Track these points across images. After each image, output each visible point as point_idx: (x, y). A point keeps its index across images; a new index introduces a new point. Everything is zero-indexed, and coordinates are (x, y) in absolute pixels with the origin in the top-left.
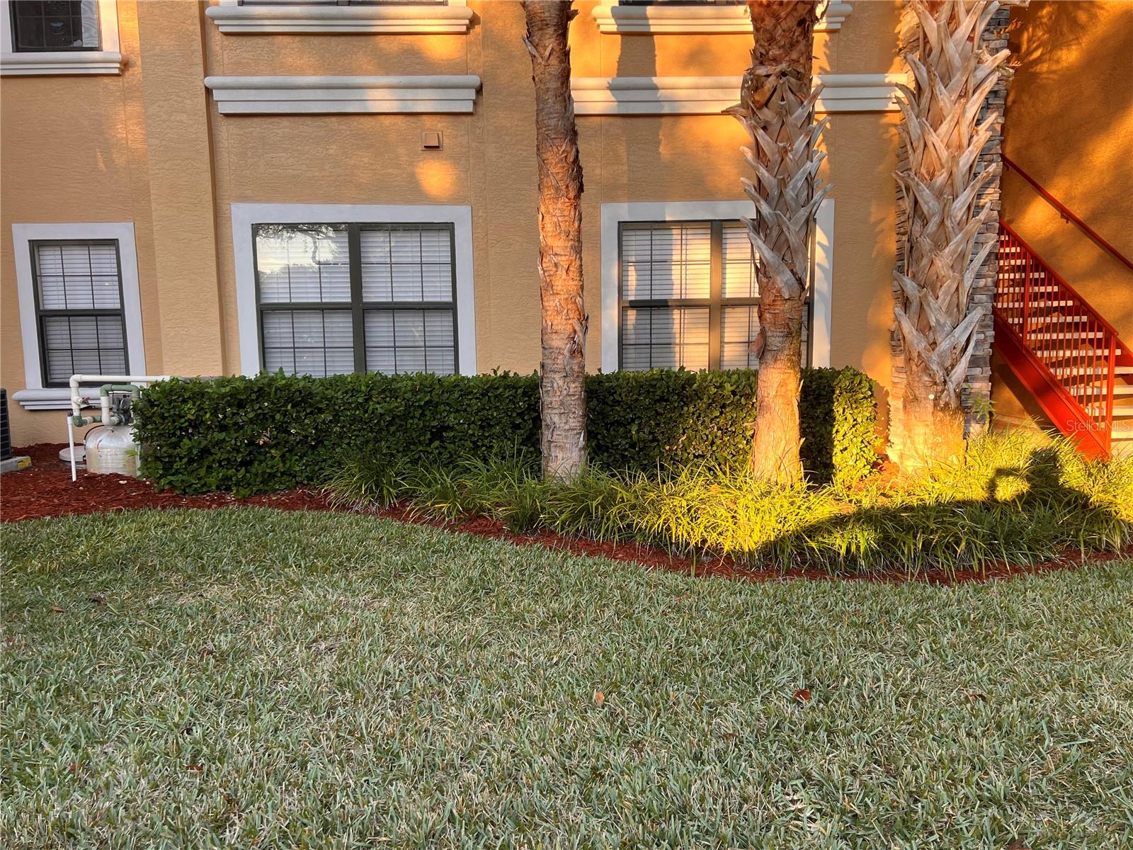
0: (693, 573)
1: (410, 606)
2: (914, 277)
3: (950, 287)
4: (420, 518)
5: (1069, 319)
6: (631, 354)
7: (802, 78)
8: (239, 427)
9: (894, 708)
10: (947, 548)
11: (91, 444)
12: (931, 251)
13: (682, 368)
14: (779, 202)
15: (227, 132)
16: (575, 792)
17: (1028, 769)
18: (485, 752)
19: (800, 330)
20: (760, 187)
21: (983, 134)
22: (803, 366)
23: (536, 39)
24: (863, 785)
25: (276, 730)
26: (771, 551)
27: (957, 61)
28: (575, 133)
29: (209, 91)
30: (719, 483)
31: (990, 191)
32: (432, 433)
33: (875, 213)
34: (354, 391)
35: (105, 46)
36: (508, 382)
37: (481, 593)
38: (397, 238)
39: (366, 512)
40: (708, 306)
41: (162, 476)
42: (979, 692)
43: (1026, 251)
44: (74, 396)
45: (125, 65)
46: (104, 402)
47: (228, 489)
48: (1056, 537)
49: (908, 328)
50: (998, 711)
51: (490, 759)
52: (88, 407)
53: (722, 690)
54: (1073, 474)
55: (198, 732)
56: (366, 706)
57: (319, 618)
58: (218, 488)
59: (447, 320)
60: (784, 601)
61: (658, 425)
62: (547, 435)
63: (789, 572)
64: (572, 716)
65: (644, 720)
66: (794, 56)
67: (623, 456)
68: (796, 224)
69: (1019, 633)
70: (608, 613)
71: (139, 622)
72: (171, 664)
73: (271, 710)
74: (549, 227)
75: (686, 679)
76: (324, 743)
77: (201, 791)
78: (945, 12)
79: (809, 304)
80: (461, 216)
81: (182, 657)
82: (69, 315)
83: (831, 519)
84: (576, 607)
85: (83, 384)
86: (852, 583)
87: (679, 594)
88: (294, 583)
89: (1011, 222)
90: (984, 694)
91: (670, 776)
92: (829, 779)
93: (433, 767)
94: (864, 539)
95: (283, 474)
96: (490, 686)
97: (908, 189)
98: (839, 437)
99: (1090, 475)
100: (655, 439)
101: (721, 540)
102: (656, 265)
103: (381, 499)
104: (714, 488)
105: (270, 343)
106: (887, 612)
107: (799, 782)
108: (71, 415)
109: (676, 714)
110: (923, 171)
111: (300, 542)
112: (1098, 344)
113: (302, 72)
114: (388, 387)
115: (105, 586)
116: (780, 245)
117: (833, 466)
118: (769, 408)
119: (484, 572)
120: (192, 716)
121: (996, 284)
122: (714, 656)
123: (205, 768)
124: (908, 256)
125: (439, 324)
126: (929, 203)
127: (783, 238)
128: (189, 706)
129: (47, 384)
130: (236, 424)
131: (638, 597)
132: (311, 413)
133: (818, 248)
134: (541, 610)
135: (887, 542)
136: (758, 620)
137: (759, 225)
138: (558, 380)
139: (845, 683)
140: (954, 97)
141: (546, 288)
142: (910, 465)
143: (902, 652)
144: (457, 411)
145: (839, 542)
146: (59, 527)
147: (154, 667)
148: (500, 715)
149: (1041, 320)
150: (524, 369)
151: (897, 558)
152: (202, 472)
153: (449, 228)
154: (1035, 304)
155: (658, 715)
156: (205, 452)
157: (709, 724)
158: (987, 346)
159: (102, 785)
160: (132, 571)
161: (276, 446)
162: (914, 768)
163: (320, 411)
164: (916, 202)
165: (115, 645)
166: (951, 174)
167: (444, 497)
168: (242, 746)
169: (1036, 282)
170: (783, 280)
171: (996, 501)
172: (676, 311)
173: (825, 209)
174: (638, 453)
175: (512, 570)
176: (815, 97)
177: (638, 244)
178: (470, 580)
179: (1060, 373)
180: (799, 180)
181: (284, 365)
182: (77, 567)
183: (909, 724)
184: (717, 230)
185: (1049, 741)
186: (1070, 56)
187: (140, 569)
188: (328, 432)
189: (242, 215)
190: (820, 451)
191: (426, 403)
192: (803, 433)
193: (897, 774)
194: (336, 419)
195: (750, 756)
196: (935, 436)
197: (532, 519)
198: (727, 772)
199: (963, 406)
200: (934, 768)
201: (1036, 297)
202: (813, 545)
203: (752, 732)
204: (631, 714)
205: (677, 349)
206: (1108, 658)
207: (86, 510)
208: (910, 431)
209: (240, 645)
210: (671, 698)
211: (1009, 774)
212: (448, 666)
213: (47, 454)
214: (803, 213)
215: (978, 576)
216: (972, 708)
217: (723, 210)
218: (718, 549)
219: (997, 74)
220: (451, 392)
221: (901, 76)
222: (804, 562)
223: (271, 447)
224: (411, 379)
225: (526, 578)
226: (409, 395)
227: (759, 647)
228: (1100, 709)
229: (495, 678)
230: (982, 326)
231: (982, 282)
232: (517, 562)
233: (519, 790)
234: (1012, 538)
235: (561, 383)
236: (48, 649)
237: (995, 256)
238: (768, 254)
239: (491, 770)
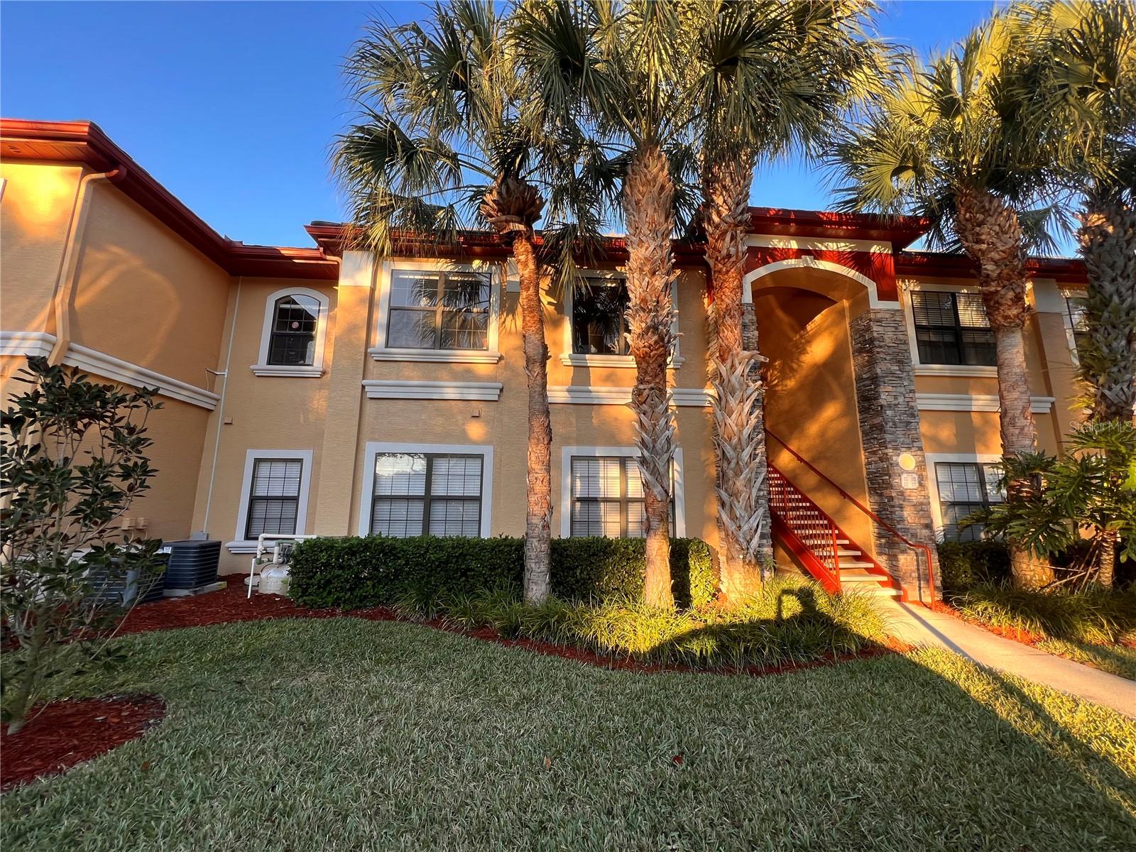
0: (610, 668)
1: (435, 689)
2: (726, 490)
3: (745, 496)
4: (449, 627)
5: (809, 513)
6: (577, 526)
7: (662, 391)
8: (350, 567)
9: (735, 770)
10: (758, 651)
11: (263, 575)
12: (733, 477)
13: (605, 536)
14: (653, 450)
15: (370, 406)
16: (527, 843)
17: (822, 821)
18: (469, 807)
19: (667, 517)
20: (643, 442)
21: (753, 420)
22: (671, 536)
23: (530, 368)
24: (718, 835)
25: (333, 787)
26: (656, 652)
27: (737, 386)
28: (549, 412)
29: (363, 387)
30: (626, 608)
31: (760, 447)
32: (461, 572)
33: (704, 456)
34: (419, 547)
35: (315, 364)
36: (507, 542)
37: (480, 681)
38: (453, 462)
39: (418, 622)
40: (619, 502)
41: (301, 596)
42: (786, 757)
43: (782, 477)
44: (259, 546)
45: (324, 373)
46: (276, 550)
47: (339, 605)
48: (819, 645)
49: (725, 517)
50: (799, 773)
51: (472, 814)
52: (267, 552)
53: (627, 756)
54: (822, 603)
55: (278, 790)
56: (395, 768)
57: (376, 698)
58: (333, 605)
59: (476, 505)
60: (665, 688)
61: (592, 569)
62: (527, 575)
63: (667, 667)
64: (528, 777)
65: (576, 781)
66: (657, 380)
67: (572, 588)
68: (662, 461)
69: (805, 711)
70: (558, 696)
71: (263, 699)
72: (274, 732)
73: (332, 771)
74: (533, 458)
75: (604, 747)
76: (362, 799)
77: (270, 842)
78: (729, 362)
79: (673, 502)
80: (488, 451)
81: (283, 727)
82: (267, 499)
83: (690, 632)
84: (537, 692)
85: (266, 539)
86: (705, 675)
87: (602, 682)
88: (366, 671)
89: (773, 461)
90: (790, 759)
91: (591, 829)
92: (696, 831)
93: (433, 821)
94: (710, 645)
95: (372, 596)
96: (478, 752)
97: (719, 445)
98: (693, 579)
99: (832, 605)
100: (590, 578)
101: (627, 645)
102: (590, 479)
103: (427, 614)
104: (623, 611)
105: (378, 517)
106: (727, 697)
107: (676, 834)
108: (256, 557)
109: (597, 775)
110: (726, 436)
111: (374, 642)
112: (826, 527)
113: (412, 379)
114: (438, 544)
115: (248, 671)
116: (654, 472)
117: (691, 596)
118: (653, 562)
119: (483, 666)
120: (279, 775)
121: (769, 494)
122: (622, 729)
123: (277, 821)
124: (721, 480)
125: (471, 508)
126: (730, 453)
127: (656, 470)
128: (278, 767)
129: (247, 537)
130: (349, 565)
131: (576, 685)
132: (394, 559)
133: (675, 472)
134: (516, 694)
135: (722, 647)
136: (649, 702)
137: (643, 461)
138: (535, 543)
139: (703, 750)
140: (737, 402)
141: (530, 491)
142: (733, 597)
143: (737, 726)
144: (477, 559)
145: (695, 647)
146: (230, 629)
147: (263, 735)
148: (482, 776)
149: (794, 513)
150: (517, 535)
151: (730, 658)
152: (325, 594)
153: (481, 457)
154: (790, 505)
155: (585, 777)
156: (329, 582)
157: (618, 784)
158: (768, 527)
159: (201, 837)
160: (268, 660)
161: (370, 579)
162: (750, 820)
163: (399, 558)
164: (723, 452)
165: (242, 717)
166: (739, 439)
167: (464, 614)
168: (306, 802)
169: (789, 493)
170: (657, 490)
171: (783, 620)
172: (602, 504)
173: (678, 452)
174: (580, 586)
175: (501, 664)
176: (669, 400)
177: (581, 467)
178: (474, 671)
179: (809, 542)
180: (662, 440)
181: (383, 531)
182: (234, 658)
183: (745, 783)
184: (623, 462)
185: (833, 797)
186: (791, 383)
187: (273, 660)
188: (401, 571)
189: (370, 448)
190: (683, 587)
191: (460, 554)
192: (673, 577)
193: (740, 827)
194: (407, 564)
195: (644, 810)
196: (745, 579)
197: (516, 629)
198: (629, 826)
199: (759, 561)
200: (763, 820)
201: (790, 500)
202: (681, 649)
203: (645, 790)
204: (566, 774)
205: (603, 525)
206: (860, 730)
207: (250, 618)
208: (731, 576)
209: (323, 718)
210: (594, 763)
211: (811, 825)
212: (453, 736)
213: (237, 580)
214: (666, 456)
215: (778, 671)
216: (783, 770)
217: (625, 452)
218: (625, 651)
219: (757, 393)
220: (474, 548)
221: (711, 391)
222: (676, 660)
223: (367, 580)
224: (452, 540)
225: (509, 670)
226: (449, 550)
227: (649, 722)
228: (861, 770)
229: (482, 747)
230: (764, 517)
231: (762, 493)
232: (504, 659)
233: (488, 842)
234: (794, 644)
235: (536, 544)
236: (198, 721)
237: (766, 479)
238: (649, 477)
239: (471, 822)
